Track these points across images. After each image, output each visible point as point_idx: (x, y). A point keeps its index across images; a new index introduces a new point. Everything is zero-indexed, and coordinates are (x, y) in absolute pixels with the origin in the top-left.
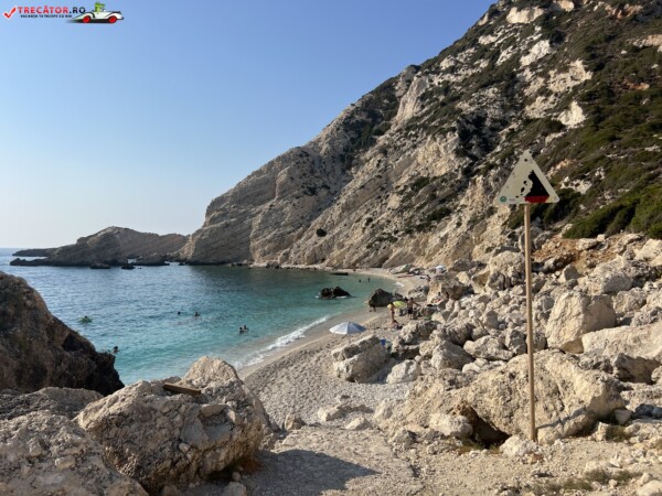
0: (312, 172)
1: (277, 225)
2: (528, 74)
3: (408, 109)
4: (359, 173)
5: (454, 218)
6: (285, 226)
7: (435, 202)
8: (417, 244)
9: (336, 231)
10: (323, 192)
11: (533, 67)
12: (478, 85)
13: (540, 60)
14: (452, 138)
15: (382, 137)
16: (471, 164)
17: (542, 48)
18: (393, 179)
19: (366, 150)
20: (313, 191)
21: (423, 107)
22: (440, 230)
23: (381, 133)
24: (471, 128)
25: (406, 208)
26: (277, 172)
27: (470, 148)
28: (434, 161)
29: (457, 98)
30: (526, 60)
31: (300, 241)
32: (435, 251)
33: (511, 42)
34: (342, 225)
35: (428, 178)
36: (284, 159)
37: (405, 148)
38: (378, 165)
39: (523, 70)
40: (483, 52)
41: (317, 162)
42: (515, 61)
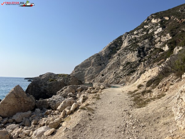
0: (100, 60)
1: (91, 73)
2: (156, 36)
3: (125, 44)
4: (112, 60)
5: (136, 72)
6: (94, 73)
7: (132, 68)
8: (127, 79)
9: (106, 75)
10: (103, 65)
11: (157, 34)
12: (143, 39)
13: (159, 33)
14: (136, 52)
15: (118, 51)
16: (141, 59)
17: (160, 30)
18: (121, 62)
19: (114, 54)
20: (101, 65)
21: (129, 44)
22: (133, 75)
23: (118, 50)
24: (141, 50)
25: (124, 70)
26: (91, 60)
27: (141, 55)
28: (132, 58)
29: (138, 42)
30: (156, 33)
31: (97, 77)
32: (131, 80)
33: (152, 27)
34: (108, 73)
35: (130, 62)
36: (93, 57)
37: (124, 54)
38: (117, 58)
39: (155, 35)
40: (145, 30)
41: (102, 57)
42: (153, 33)
